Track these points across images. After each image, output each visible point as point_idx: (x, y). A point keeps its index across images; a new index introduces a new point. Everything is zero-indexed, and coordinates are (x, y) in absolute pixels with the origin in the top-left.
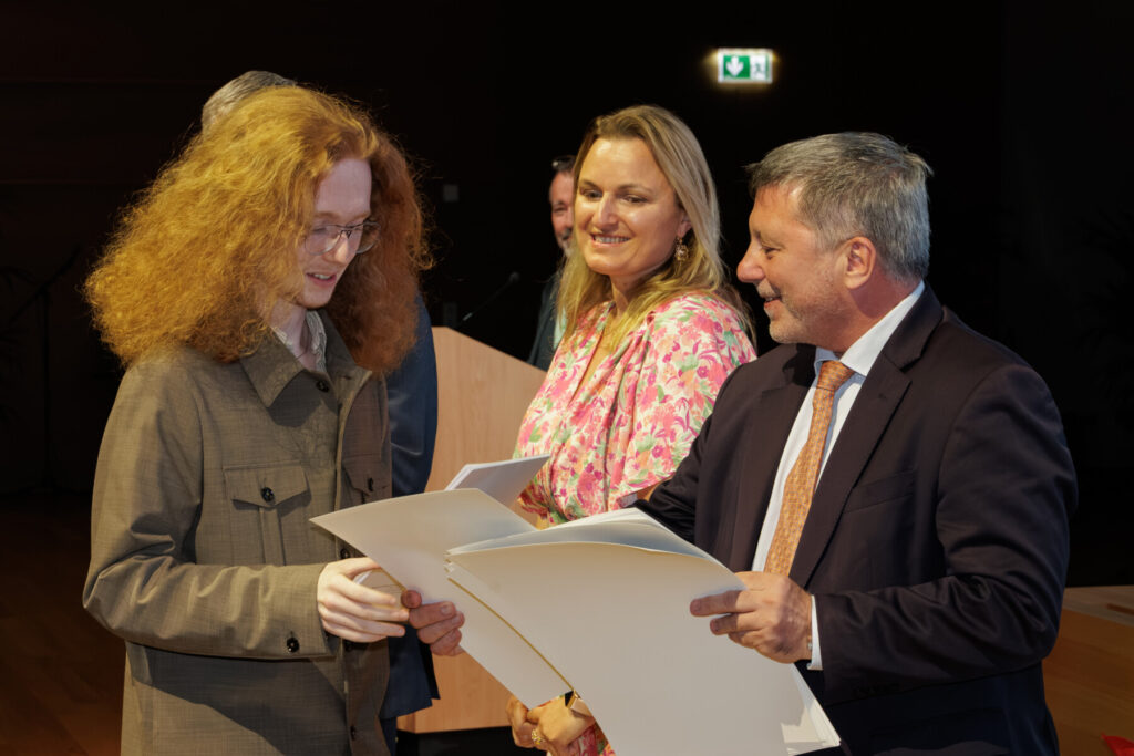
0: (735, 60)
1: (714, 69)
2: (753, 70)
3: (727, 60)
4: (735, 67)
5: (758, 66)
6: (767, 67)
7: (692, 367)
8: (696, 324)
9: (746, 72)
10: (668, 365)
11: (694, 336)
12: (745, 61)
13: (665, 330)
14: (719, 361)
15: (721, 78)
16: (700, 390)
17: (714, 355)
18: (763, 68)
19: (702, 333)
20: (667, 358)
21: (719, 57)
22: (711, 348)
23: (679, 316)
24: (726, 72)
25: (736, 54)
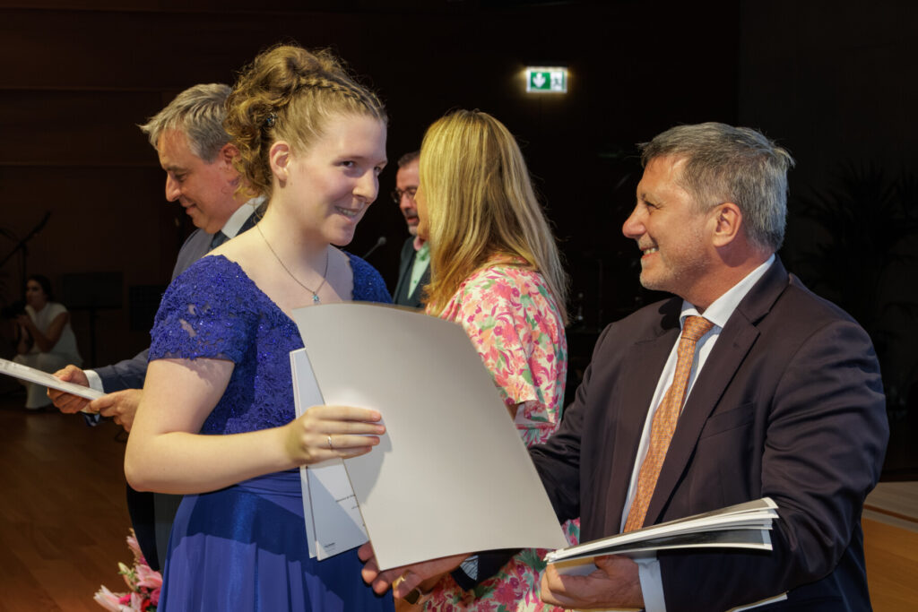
0: (539, 76)
1: (523, 83)
2: (553, 83)
3: (533, 75)
4: (539, 81)
5: (556, 80)
6: (563, 81)
7: (490, 327)
8: (496, 291)
9: (547, 84)
10: (471, 325)
11: (493, 301)
12: (547, 76)
13: (470, 296)
14: (511, 322)
15: (529, 89)
16: (495, 346)
17: (508, 317)
18: (560, 82)
19: (500, 298)
20: (471, 319)
21: (527, 73)
22: (505, 311)
23: (482, 285)
24: (533, 85)
25: (541, 71)
